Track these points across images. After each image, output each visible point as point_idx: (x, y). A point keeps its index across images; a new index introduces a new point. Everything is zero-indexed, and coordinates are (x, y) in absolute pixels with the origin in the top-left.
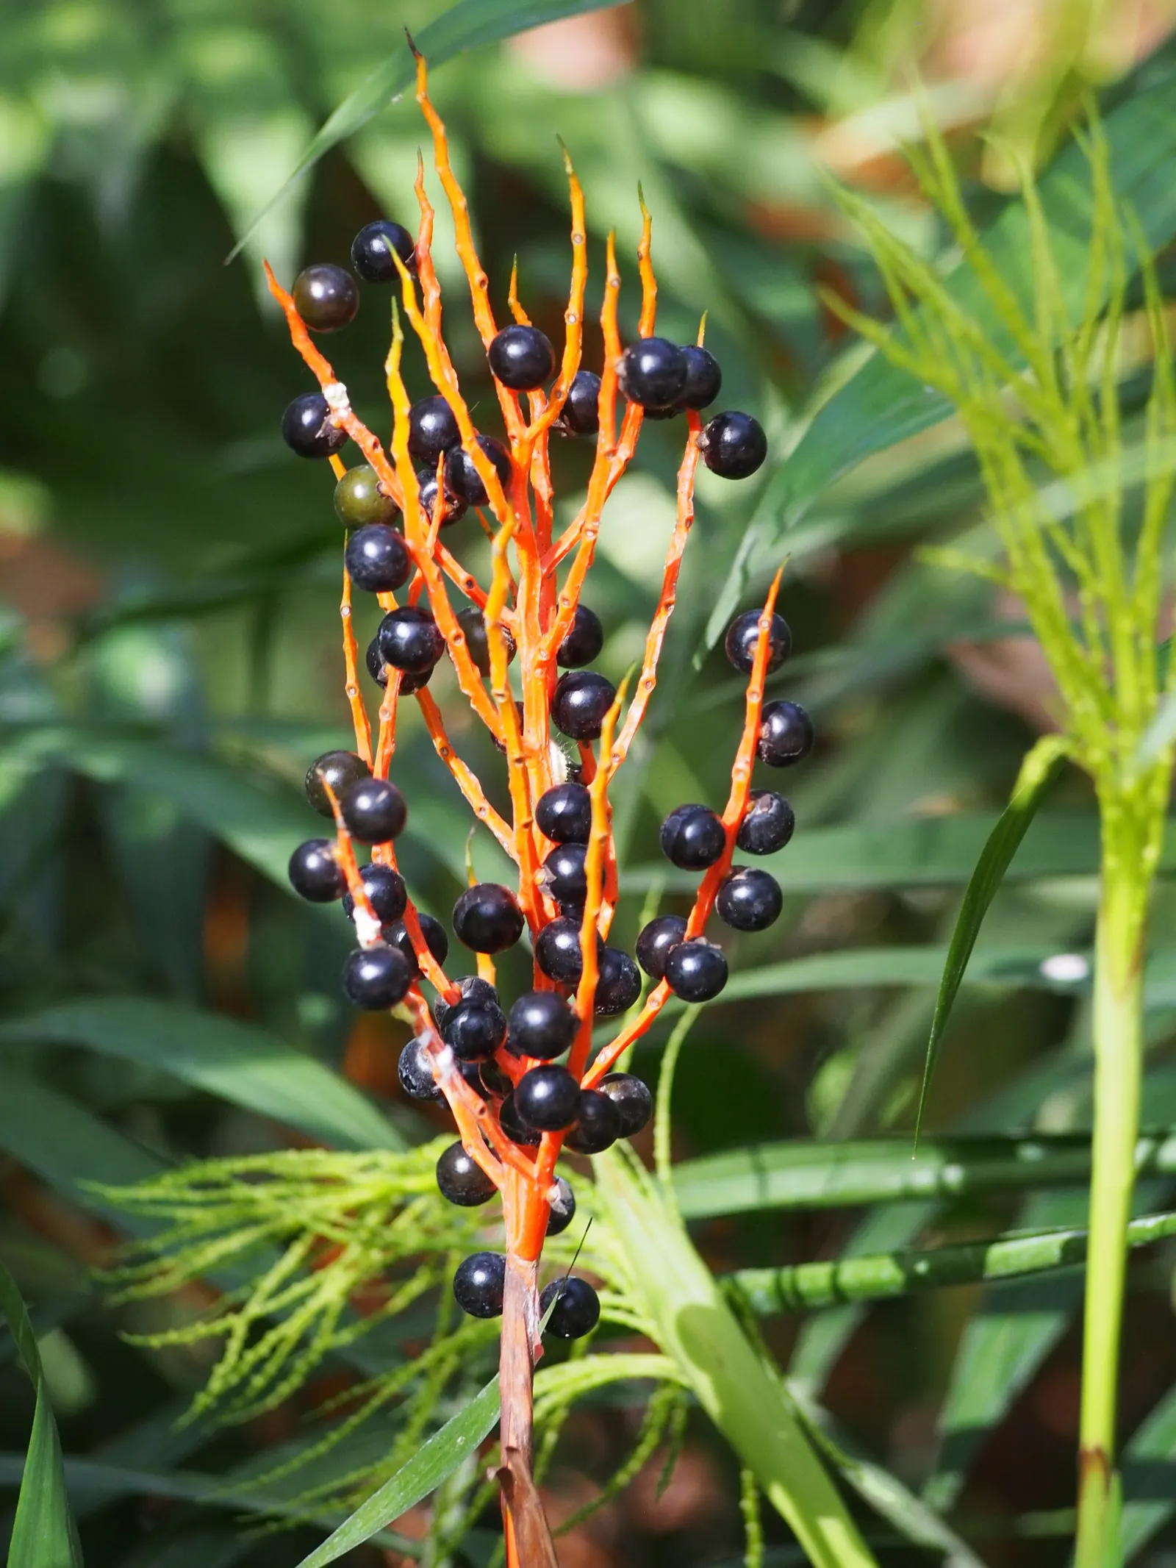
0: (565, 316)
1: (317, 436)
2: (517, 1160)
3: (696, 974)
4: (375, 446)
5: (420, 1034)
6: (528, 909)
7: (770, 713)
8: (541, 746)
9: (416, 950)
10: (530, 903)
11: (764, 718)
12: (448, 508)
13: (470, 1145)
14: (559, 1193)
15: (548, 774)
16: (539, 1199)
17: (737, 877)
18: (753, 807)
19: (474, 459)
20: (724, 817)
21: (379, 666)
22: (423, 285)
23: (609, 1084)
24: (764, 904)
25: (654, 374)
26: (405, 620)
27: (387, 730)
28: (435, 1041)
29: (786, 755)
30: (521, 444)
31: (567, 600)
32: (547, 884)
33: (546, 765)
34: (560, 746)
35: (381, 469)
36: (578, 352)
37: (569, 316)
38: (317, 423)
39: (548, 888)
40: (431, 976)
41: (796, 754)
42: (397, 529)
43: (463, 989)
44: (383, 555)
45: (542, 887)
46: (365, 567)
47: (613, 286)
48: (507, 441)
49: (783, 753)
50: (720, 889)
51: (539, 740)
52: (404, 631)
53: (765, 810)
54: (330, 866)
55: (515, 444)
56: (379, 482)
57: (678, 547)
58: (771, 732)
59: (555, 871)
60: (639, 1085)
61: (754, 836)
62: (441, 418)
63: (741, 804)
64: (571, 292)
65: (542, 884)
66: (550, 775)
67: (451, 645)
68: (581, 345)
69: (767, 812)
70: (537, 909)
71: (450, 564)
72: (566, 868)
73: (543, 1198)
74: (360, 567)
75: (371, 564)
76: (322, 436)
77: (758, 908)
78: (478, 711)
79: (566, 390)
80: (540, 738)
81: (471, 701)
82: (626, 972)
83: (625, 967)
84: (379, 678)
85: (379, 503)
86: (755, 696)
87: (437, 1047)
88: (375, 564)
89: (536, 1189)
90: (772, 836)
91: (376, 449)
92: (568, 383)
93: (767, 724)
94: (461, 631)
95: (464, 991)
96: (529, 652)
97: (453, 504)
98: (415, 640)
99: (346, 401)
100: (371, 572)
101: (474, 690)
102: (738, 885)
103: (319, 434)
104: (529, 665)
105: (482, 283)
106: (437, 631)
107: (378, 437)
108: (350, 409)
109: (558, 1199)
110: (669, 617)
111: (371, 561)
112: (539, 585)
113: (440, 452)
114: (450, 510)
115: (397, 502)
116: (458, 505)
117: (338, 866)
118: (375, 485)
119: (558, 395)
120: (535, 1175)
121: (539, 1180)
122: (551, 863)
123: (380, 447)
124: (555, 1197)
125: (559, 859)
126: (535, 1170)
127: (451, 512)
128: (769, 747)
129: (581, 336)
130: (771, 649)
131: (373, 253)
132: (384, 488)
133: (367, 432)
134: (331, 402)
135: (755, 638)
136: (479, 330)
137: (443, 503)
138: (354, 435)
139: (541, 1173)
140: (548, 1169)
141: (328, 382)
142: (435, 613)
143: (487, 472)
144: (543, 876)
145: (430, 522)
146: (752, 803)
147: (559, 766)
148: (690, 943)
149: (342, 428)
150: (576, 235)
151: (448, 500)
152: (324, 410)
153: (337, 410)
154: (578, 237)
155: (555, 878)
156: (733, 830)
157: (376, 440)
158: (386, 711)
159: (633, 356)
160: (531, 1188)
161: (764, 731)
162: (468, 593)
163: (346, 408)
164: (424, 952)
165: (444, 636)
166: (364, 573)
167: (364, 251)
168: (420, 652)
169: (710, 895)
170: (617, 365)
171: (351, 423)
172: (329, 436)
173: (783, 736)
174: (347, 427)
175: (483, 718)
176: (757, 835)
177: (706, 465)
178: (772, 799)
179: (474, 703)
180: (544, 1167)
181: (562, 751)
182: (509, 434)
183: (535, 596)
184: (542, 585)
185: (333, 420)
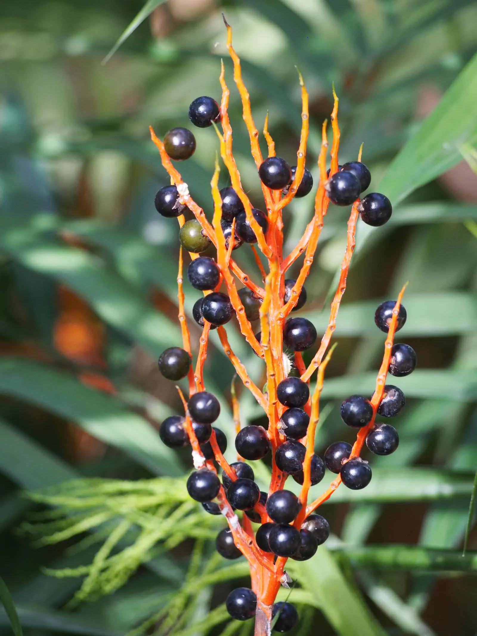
0: (297, 153)
1: (173, 209)
2: (266, 564)
3: (356, 477)
4: (201, 213)
5: (222, 509)
6: (272, 438)
7: (396, 352)
8: (279, 357)
9: (215, 452)
10: (273, 436)
11: (393, 354)
12: (236, 242)
13: (238, 543)
14: (286, 579)
15: (282, 370)
16: (276, 581)
17: (378, 430)
18: (386, 396)
19: (250, 220)
20: (372, 401)
21: (200, 317)
22: (223, 128)
23: (310, 521)
24: (391, 444)
25: (344, 191)
26: (215, 301)
27: (203, 348)
28: (229, 512)
29: (403, 372)
30: (273, 212)
31: (295, 292)
32: (283, 429)
33: (281, 367)
34: (287, 355)
35: (203, 224)
36: (303, 170)
37: (299, 153)
38: (173, 201)
39: (283, 431)
40: (221, 464)
41: (408, 371)
42: (213, 259)
43: (236, 470)
44: (207, 274)
45: (280, 430)
46: (198, 280)
47: (325, 147)
48: (266, 211)
49: (402, 371)
50: (368, 435)
51: (278, 354)
52: (214, 305)
53: (392, 398)
54: (181, 432)
55: (270, 213)
56: (202, 229)
57: (347, 261)
58: (396, 361)
59: (287, 423)
60: (324, 521)
61: (386, 410)
62: (234, 199)
63: (380, 395)
64: (301, 142)
65: (280, 429)
66: (283, 371)
67: (238, 313)
68: (304, 167)
69: (393, 399)
70: (277, 439)
71: (236, 269)
72: (292, 421)
73: (278, 580)
74: (195, 279)
75: (201, 278)
76: (175, 208)
77: (388, 445)
78: (249, 343)
79: (297, 188)
80: (279, 354)
81: (246, 338)
82: (318, 467)
83: (318, 464)
84: (199, 322)
85: (203, 240)
86: (389, 345)
87: (231, 515)
88: (204, 279)
89: (275, 576)
90: (395, 410)
91: (202, 215)
92: (298, 185)
93: (394, 357)
94: (243, 307)
95: (238, 470)
96: (274, 312)
97: (238, 240)
98: (220, 310)
99: (187, 192)
100: (201, 282)
101: (248, 333)
102: (378, 433)
103: (174, 207)
104: (274, 318)
105: (256, 134)
106: (231, 306)
107: (202, 208)
108: (189, 196)
109: (286, 582)
110: (343, 295)
111: (201, 277)
112: (279, 279)
113: (233, 218)
114: (237, 243)
115: (210, 239)
116: (240, 241)
117: (185, 432)
118: (200, 230)
119: (292, 191)
120: (275, 571)
121: (277, 573)
122: (285, 418)
123: (203, 214)
124: (284, 580)
125: (289, 417)
126: (275, 568)
127: (237, 244)
128: (395, 368)
129: (305, 162)
130: (398, 322)
131: (199, 114)
132: (204, 232)
133: (197, 206)
134: (180, 192)
135: (390, 316)
136: (254, 157)
137: (234, 240)
138: (191, 208)
139: (277, 570)
140: (281, 568)
141: (180, 183)
142: (230, 298)
143: (258, 230)
144: (280, 425)
145: (227, 249)
146: (386, 394)
147: (287, 366)
148: (354, 461)
149: (185, 204)
150: (304, 115)
151: (236, 238)
152: (176, 195)
153: (183, 196)
154: (305, 116)
155: (287, 427)
156: (376, 407)
157: (201, 210)
158: (203, 340)
159: (334, 182)
160: (272, 576)
161: (393, 361)
162: (245, 283)
163: (187, 195)
164: (218, 453)
165: (234, 308)
166: (198, 282)
167: (196, 113)
168: (223, 317)
169: (364, 437)
170: (326, 185)
171: (190, 203)
172: (178, 208)
173: (402, 363)
174: (188, 204)
175: (252, 346)
176: (387, 410)
177: (362, 219)
178: (395, 391)
179: (247, 339)
180: (279, 568)
181: (288, 358)
182: (267, 208)
183: (278, 285)
184: (281, 279)
185: (180, 201)
